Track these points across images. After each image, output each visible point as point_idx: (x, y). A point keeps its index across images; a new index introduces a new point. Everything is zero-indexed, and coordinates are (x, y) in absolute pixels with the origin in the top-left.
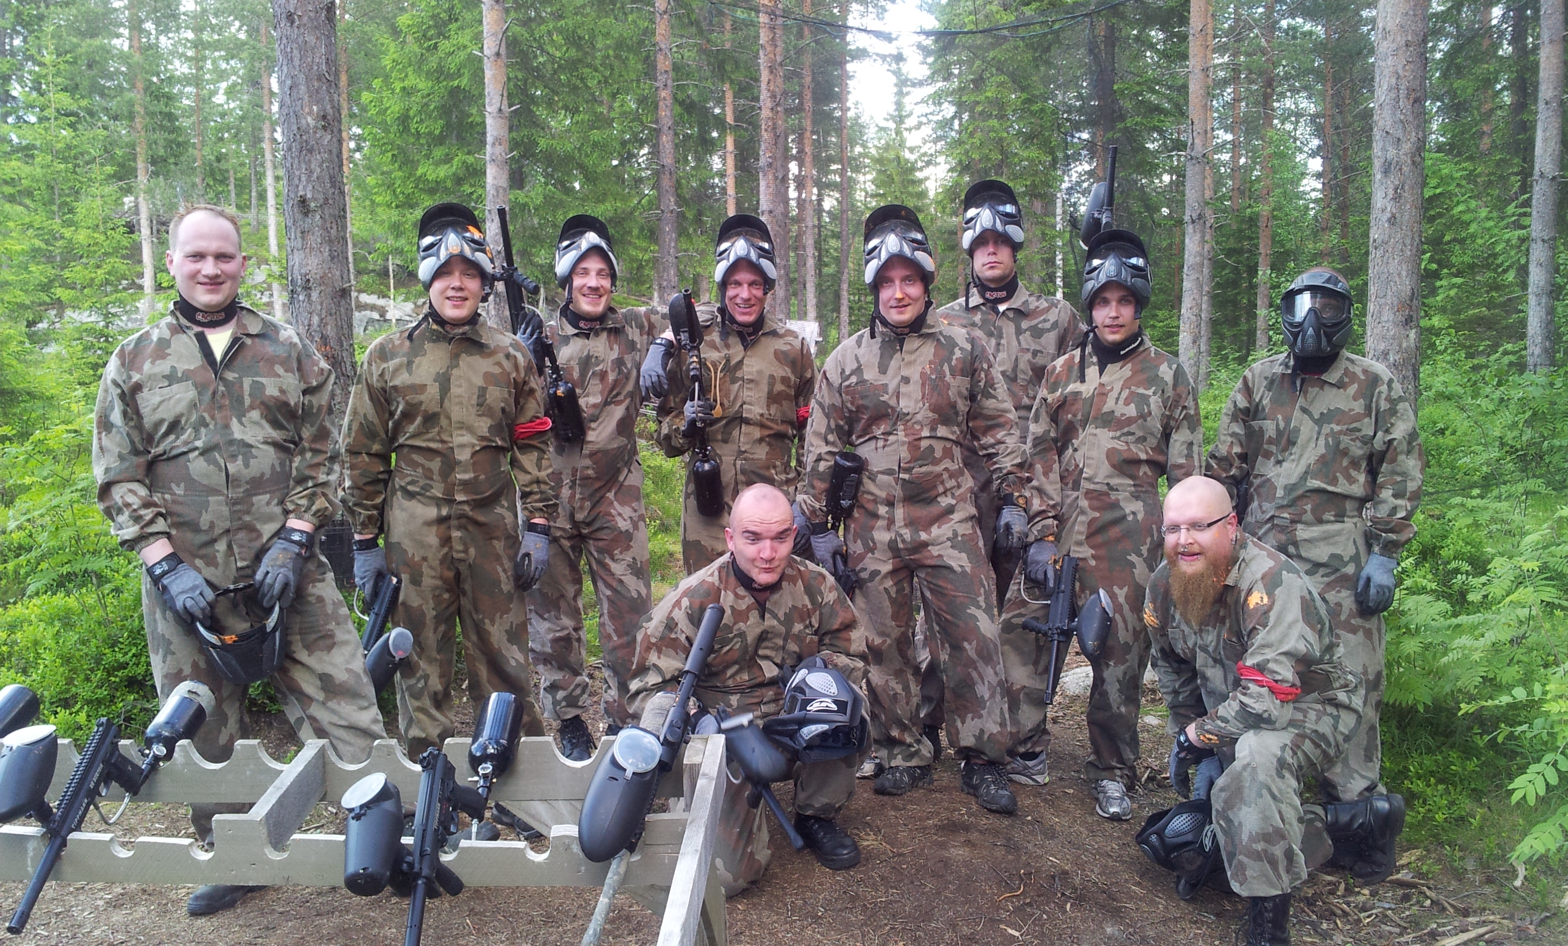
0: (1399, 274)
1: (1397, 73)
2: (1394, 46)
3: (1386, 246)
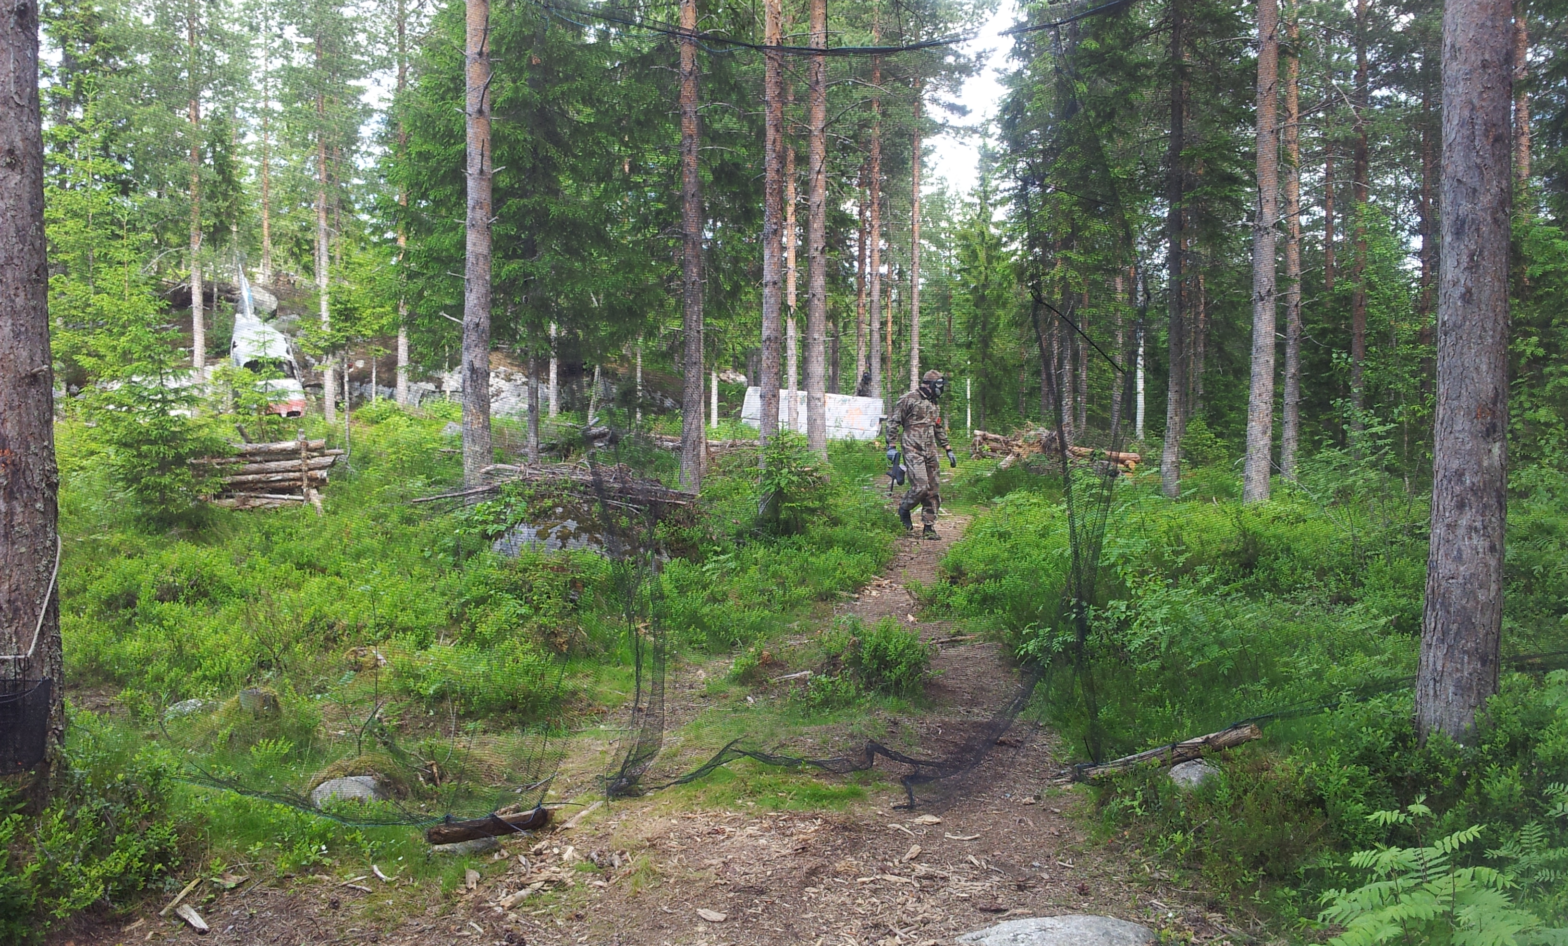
0: (1477, 369)
1: (1471, 103)
2: (1467, 67)
3: (1460, 331)
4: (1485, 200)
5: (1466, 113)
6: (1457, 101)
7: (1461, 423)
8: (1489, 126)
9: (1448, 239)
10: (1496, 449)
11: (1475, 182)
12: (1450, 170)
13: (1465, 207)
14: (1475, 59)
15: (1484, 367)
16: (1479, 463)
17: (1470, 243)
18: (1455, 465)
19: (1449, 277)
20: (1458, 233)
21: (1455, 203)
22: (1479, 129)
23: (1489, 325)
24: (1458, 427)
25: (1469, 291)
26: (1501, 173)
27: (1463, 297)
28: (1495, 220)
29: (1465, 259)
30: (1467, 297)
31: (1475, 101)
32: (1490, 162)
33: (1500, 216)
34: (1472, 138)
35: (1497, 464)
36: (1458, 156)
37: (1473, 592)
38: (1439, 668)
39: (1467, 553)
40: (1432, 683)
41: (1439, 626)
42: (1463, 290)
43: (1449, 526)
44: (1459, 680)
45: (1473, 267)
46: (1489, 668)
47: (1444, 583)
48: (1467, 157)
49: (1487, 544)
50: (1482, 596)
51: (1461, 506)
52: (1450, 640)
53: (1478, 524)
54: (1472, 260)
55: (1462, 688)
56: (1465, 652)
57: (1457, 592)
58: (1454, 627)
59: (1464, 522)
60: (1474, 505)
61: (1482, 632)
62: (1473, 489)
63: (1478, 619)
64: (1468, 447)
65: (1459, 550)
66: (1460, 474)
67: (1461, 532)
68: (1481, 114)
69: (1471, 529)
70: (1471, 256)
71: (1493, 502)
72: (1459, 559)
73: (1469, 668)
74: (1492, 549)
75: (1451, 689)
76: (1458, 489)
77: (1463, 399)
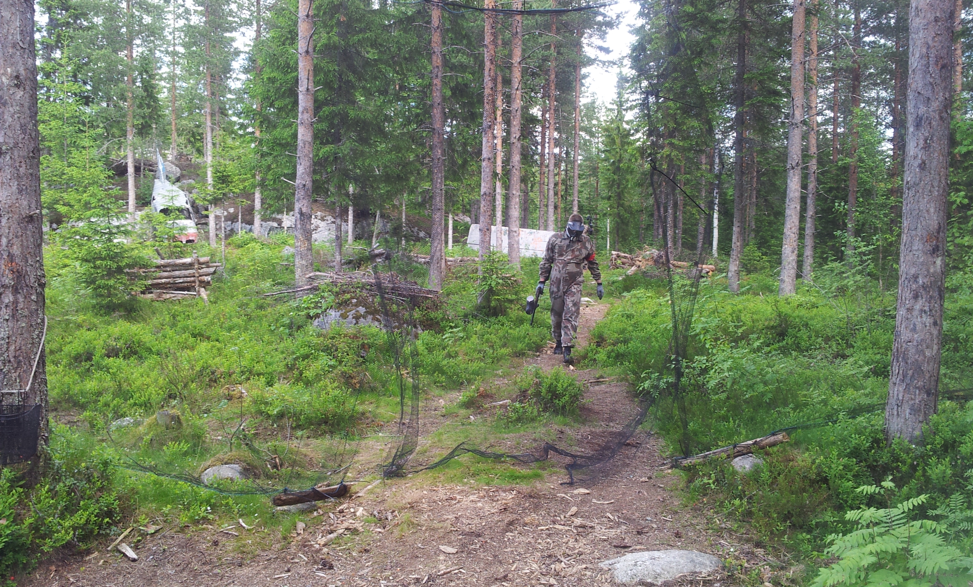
0: (928, 211)
1: (928, 44)
2: (925, 22)
3: (917, 188)
4: (935, 105)
5: (924, 50)
6: (919, 43)
7: (917, 245)
8: (938, 58)
9: (911, 129)
10: (939, 262)
11: (929, 94)
12: (913, 86)
13: (922, 109)
14: (931, 16)
15: (932, 210)
16: (928, 271)
17: (925, 132)
18: (913, 271)
19: (912, 153)
20: (918, 126)
21: (916, 107)
22: (932, 60)
23: (936, 184)
24: (915, 248)
25: (924, 162)
26: (945, 88)
27: (920, 166)
28: (941, 118)
29: (922, 142)
30: (923, 166)
31: (930, 42)
32: (938, 82)
33: (944, 115)
34: (927, 66)
35: (939, 270)
36: (918, 76)
37: (922, 351)
38: (901, 398)
39: (919, 326)
40: (896, 407)
41: (901, 372)
42: (920, 162)
43: (908, 309)
44: (913, 405)
45: (926, 147)
46: (932, 398)
47: (904, 345)
48: (924, 77)
49: (932, 321)
50: (928, 353)
51: (916, 297)
52: (908, 380)
53: (927, 308)
54: (926, 142)
55: (914, 411)
56: (917, 388)
57: (912, 351)
58: (910, 372)
59: (918, 307)
60: (924, 296)
61: (927, 376)
62: (924, 287)
63: (925, 367)
64: (921, 260)
65: (914, 325)
66: (915, 277)
67: (916, 313)
68: (933, 51)
69: (922, 311)
70: (925, 140)
71: (936, 294)
72: (914, 330)
73: (919, 397)
74: (935, 324)
75: (908, 411)
76: (914, 286)
77: (919, 230)
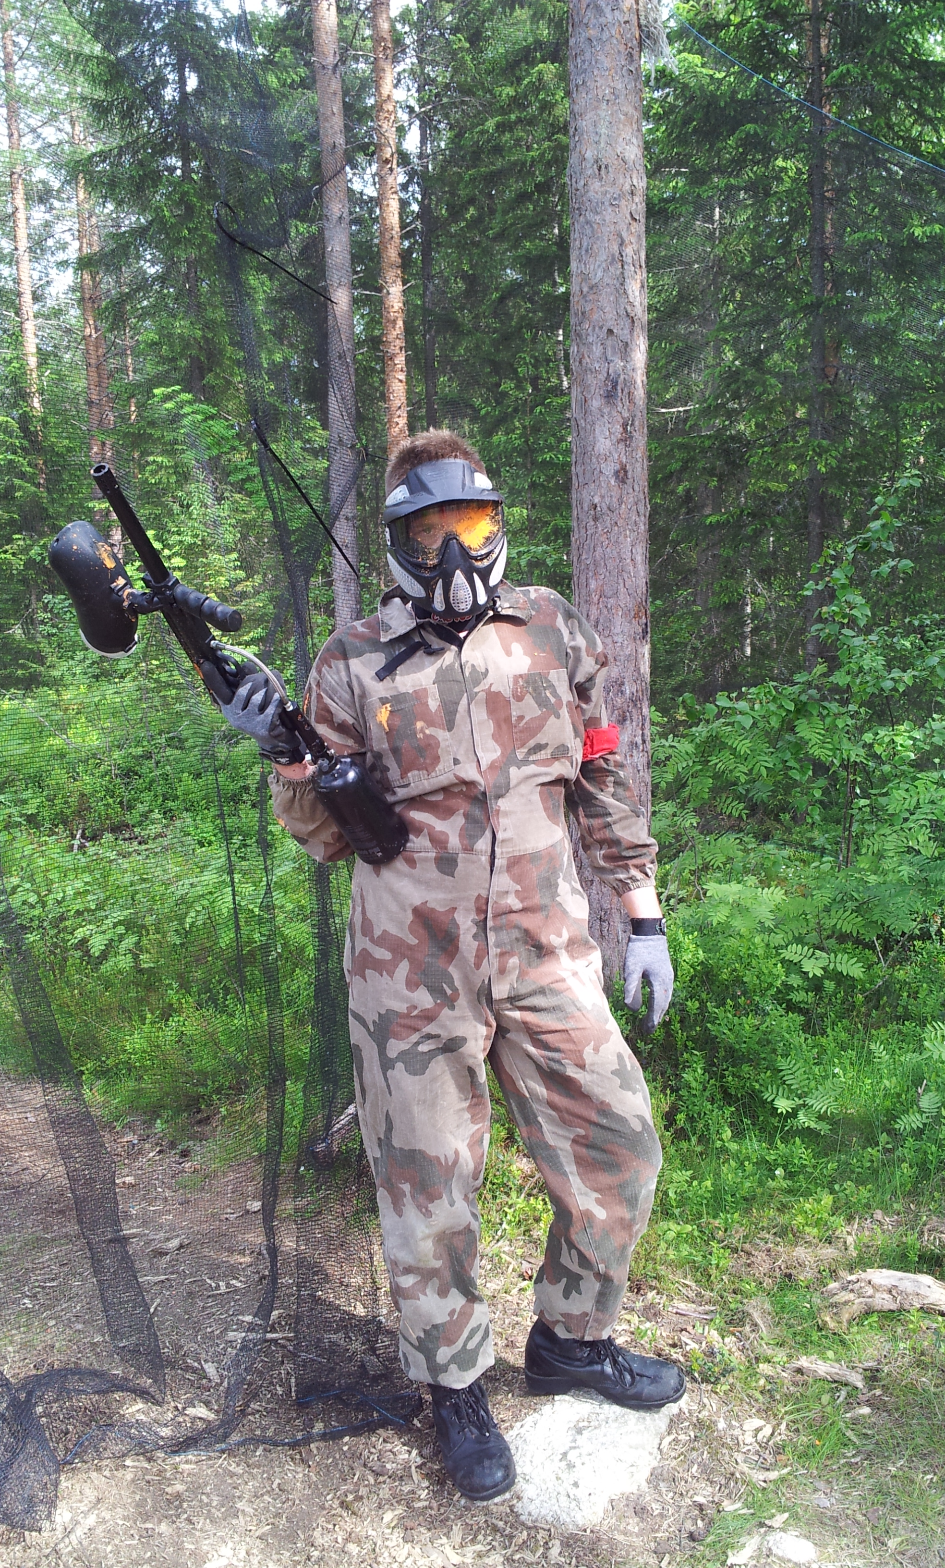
4: (637, 357)
7: (620, 624)
9: (598, 403)
11: (626, 335)
12: (598, 316)
13: (617, 365)
16: (639, 671)
17: (622, 410)
18: (615, 673)
19: (602, 449)
20: (611, 396)
21: (606, 359)
22: (629, 268)
24: (618, 630)
25: (623, 468)
27: (616, 474)
29: (619, 428)
30: (622, 475)
31: (624, 231)
34: (622, 278)
36: (607, 299)
42: (618, 467)
45: (625, 439)
48: (617, 302)
53: (639, 740)
54: (625, 430)
60: (635, 717)
64: (627, 652)
66: (620, 684)
69: (633, 745)
70: (623, 426)
76: (619, 701)
77: (621, 597)
